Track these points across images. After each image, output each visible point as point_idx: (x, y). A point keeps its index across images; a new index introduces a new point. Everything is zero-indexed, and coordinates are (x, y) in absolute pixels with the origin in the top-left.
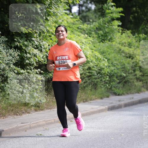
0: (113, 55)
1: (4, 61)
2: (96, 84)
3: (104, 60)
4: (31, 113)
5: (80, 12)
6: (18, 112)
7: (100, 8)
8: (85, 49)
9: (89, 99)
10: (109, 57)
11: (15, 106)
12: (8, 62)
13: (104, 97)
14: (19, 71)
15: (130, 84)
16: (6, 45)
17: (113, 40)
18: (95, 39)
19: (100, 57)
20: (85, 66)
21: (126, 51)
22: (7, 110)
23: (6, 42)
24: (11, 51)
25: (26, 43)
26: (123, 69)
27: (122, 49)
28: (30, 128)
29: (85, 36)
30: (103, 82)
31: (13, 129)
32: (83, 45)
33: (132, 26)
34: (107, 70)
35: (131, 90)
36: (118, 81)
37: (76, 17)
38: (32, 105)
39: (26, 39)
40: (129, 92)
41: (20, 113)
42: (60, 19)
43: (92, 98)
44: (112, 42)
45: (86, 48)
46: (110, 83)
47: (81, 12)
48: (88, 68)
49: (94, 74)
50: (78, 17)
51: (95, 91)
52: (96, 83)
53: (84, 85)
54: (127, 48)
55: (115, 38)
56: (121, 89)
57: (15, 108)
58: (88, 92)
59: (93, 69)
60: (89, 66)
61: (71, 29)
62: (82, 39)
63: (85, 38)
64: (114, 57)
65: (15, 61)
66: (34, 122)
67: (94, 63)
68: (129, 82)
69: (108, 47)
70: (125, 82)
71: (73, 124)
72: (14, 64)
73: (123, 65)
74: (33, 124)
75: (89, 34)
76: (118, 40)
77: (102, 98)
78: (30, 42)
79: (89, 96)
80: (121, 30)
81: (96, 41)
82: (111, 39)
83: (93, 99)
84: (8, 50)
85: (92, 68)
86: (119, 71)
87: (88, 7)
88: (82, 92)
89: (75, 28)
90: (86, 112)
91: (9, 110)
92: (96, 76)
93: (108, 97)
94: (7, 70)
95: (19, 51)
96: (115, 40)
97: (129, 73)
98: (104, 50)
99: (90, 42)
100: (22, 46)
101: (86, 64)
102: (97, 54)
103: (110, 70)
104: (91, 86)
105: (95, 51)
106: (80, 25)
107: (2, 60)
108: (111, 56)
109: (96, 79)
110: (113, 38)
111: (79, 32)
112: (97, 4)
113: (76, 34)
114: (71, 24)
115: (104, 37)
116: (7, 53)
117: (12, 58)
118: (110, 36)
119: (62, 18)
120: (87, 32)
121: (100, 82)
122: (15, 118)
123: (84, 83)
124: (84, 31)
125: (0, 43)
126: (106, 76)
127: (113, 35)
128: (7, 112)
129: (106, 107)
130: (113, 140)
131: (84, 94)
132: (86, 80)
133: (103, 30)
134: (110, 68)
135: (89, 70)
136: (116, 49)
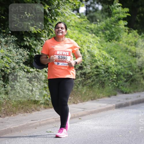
0: (120, 54)
1: (14, 60)
2: (103, 83)
3: (111, 59)
4: (41, 111)
5: (87, 13)
6: (28, 110)
7: (106, 8)
8: (92, 48)
9: (97, 97)
10: (116, 56)
11: (25, 104)
12: (18, 61)
13: (112, 95)
14: (29, 69)
15: (136, 82)
16: (16, 44)
17: (119, 40)
18: (102, 38)
19: (108, 56)
20: (93, 65)
21: (133, 50)
22: (17, 108)
23: (16, 42)
24: (21, 50)
25: (35, 42)
26: (130, 68)
27: (129, 49)
28: (40, 125)
29: (92, 35)
30: (110, 80)
31: (24, 126)
32: (91, 44)
33: (138, 25)
34: (114, 69)
35: (138, 89)
36: (125, 79)
37: (83, 17)
38: (41, 103)
39: (35, 38)
40: (136, 90)
41: (30, 110)
42: (68, 19)
44: (119, 41)
45: (94, 47)
46: (117, 82)
47: (88, 12)
48: (95, 67)
49: (102, 73)
50: (86, 17)
51: (102, 89)
52: (103, 81)
53: (92, 84)
54: (133, 47)
56: (128, 87)
57: (26, 105)
59: (101, 67)
60: (97, 65)
61: (79, 29)
62: (90, 38)
63: (92, 38)
64: (121, 56)
65: (24, 60)
66: (44, 120)
67: (102, 62)
68: (136, 81)
69: (114, 46)
70: (132, 81)
71: (82, 122)
72: (24, 63)
73: (130, 64)
74: (42, 121)
75: (97, 33)
76: (125, 40)
77: (109, 96)
78: (39, 41)
79: (97, 93)
80: (128, 29)
81: (103, 40)
82: (118, 38)
83: (100, 97)
84: (18, 50)
85: (99, 66)
86: (126, 70)
87: (95, 8)
89: (83, 28)
90: (94, 110)
91: (19, 108)
93: (115, 95)
94: (17, 69)
95: (28, 50)
96: (121, 39)
97: (136, 72)
98: (111, 49)
99: (98, 42)
100: (32, 45)
101: (94, 63)
102: (105, 53)
103: (117, 69)
104: (98, 84)
105: (103, 50)
106: (88, 25)
107: (12, 59)
108: (118, 55)
109: (104, 77)
110: (120, 38)
111: (87, 32)
112: (104, 5)
113: (84, 34)
114: (78, 24)
115: (111, 37)
116: (17, 52)
117: (22, 57)
118: (117, 35)
119: (70, 18)
120: (94, 31)
121: (108, 81)
122: (25, 115)
123: (92, 81)
124: (92, 30)
125: (10, 43)
126: (113, 74)
127: (119, 34)
128: (17, 110)
129: (113, 105)
130: (121, 137)
131: (91, 92)
132: (93, 78)
133: (110, 30)
134: (117, 67)
135: (97, 69)
136: (122, 48)
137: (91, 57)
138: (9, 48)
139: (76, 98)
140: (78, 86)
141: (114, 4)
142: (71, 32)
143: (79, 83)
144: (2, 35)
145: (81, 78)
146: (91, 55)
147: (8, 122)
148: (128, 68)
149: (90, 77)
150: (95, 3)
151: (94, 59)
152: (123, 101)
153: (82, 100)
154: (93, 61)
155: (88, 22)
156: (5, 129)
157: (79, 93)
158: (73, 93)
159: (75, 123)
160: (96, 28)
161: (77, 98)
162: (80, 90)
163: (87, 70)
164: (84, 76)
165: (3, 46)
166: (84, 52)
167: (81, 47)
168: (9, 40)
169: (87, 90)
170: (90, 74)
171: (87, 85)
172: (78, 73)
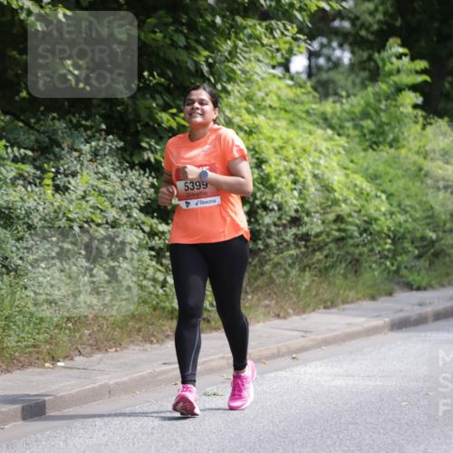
0: (401, 183)
1: (116, 202)
2: (358, 261)
3: (377, 196)
5: (310, 72)
6: (154, 336)
7: (362, 59)
8: (326, 167)
9: (340, 300)
10: (392, 189)
11: (146, 318)
12: (126, 203)
13: (380, 295)
14: (154, 226)
15: (447, 259)
17: (399, 145)
18: (353, 141)
19: (368, 189)
20: (328, 213)
22: (124, 331)
23: (120, 152)
24: (134, 175)
26: (428, 221)
27: (426, 168)
29: (325, 133)
30: (376, 254)
31: (143, 378)
32: (322, 156)
34: (385, 224)
35: (451, 277)
36: (416, 252)
37: (301, 83)
40: (445, 281)
41: (160, 336)
42: (260, 90)
43: (348, 296)
44: (397, 148)
45: (330, 164)
46: (394, 258)
47: (314, 71)
48: (334, 218)
49: (352, 234)
50: (309, 84)
51: (354, 278)
52: (357, 256)
53: (327, 264)
55: (405, 139)
56: (423, 272)
57: (147, 323)
58: (338, 281)
59: (350, 220)
60: (339, 213)
61: (289, 116)
62: (319, 141)
63: (325, 140)
64: (405, 188)
65: (142, 201)
67: (352, 204)
68: (446, 254)
69: (386, 162)
70: (436, 255)
72: (142, 210)
73: (428, 210)
75: (339, 130)
76: (414, 145)
77: (373, 298)
80: (423, 116)
81: (357, 146)
82: (396, 140)
83: (349, 300)
84: (124, 173)
85: (345, 216)
86: (419, 225)
88: (320, 283)
89: (299, 113)
91: (131, 331)
92: (357, 238)
93: (390, 294)
94: (123, 225)
95: (153, 174)
96: (405, 143)
97: (444, 232)
98: (377, 171)
99: (341, 149)
100: (162, 160)
101: (330, 206)
102: (360, 180)
103: (393, 224)
104: (344, 265)
105: (355, 172)
106: (314, 106)
107: (111, 198)
108: (395, 185)
109: (358, 245)
111: (311, 123)
112: (356, 49)
113: (303, 128)
114: (288, 103)
115: (378, 137)
116: (122, 180)
117: (137, 193)
118: (393, 133)
119: (266, 86)
120: (334, 122)
121: (368, 256)
122: (146, 350)
123: (326, 257)
124: (326, 119)
125: (105, 155)
126: (385, 238)
127: (400, 130)
128: (125, 335)
129: (385, 322)
131: (325, 286)
132: (330, 249)
133: (375, 118)
134: (394, 217)
135: (339, 224)
136: (409, 166)
137: (323, 191)
138: (101, 170)
139: (284, 302)
140: (289, 269)
141: (387, 47)
142: (268, 124)
143: (290, 261)
144: (82, 136)
145: (295, 249)
146: (322, 186)
147: (101, 367)
148: (425, 221)
149: (322, 244)
150: (335, 44)
152: (412, 311)
153: (299, 308)
154: (330, 203)
156: (94, 388)
157: (291, 289)
158: (276, 290)
160: (338, 113)
161: (287, 301)
162: (294, 281)
163: (313, 226)
164: (303, 243)
165: (86, 163)
166: (303, 177)
167: (296, 163)
168: (102, 147)
169: (313, 281)
170: (321, 238)
171: (313, 267)
172: (289, 235)
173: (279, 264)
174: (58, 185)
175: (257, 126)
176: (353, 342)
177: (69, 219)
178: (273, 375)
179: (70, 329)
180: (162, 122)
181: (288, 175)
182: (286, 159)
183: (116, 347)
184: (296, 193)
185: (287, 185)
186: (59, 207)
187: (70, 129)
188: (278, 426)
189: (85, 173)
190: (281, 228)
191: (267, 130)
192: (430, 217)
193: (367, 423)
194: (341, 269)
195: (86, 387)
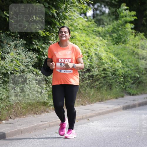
0: (127, 57)
1: (24, 63)
2: (111, 85)
3: (118, 62)
4: (50, 112)
5: (94, 16)
6: (37, 112)
7: (113, 11)
8: (100, 51)
9: (104, 99)
10: (123, 59)
11: (34, 105)
12: (27, 64)
13: (119, 97)
14: (37, 72)
15: (143, 84)
16: (24, 47)
17: (126, 43)
18: (109, 41)
19: (115, 59)
20: (100, 67)
22: (27, 110)
23: (25, 45)
24: (30, 53)
25: (43, 45)
26: (137, 70)
27: (136, 51)
28: (50, 126)
29: (99, 38)
30: (118, 82)
31: (33, 127)
32: (98, 47)
33: (145, 28)
34: (121, 71)
35: (145, 91)
36: (132, 82)
37: (90, 20)
38: (51, 105)
39: (43, 42)
40: (143, 92)
41: (40, 112)
42: (76, 22)
43: (107, 97)
44: (125, 44)
45: (101, 50)
46: (124, 84)
47: (95, 16)
48: (103, 69)
49: (109, 75)
50: (93, 20)
51: (110, 91)
52: (111, 83)
53: (100, 86)
55: (128, 41)
56: (135, 89)
57: (35, 107)
58: (104, 92)
59: (108, 70)
60: (104, 67)
61: (87, 32)
62: (97, 41)
63: (99, 41)
64: (128, 59)
65: (33, 63)
66: (53, 121)
67: (109, 64)
68: (143, 83)
69: (121, 49)
70: (139, 83)
72: (33, 66)
73: (137, 67)
74: (52, 122)
75: (104, 36)
76: (131, 43)
77: (117, 98)
78: (48, 44)
79: (104, 95)
80: (135, 32)
81: (111, 43)
82: (125, 41)
83: (108, 99)
84: (26, 53)
86: (133, 72)
87: (102, 11)
88: (97, 93)
89: (90, 31)
90: (102, 111)
91: (29, 110)
92: (111, 76)
93: (123, 97)
94: (26, 72)
95: (37, 53)
96: (128, 42)
97: (142, 74)
98: (118, 52)
99: (105, 44)
100: (40, 48)
101: (101, 65)
102: (112, 56)
103: (124, 71)
104: (106, 86)
105: (110, 53)
106: (95, 28)
107: (22, 62)
108: (125, 57)
109: (111, 79)
110: (127, 41)
111: (94, 35)
112: (111, 8)
113: (91, 37)
114: (86, 27)
115: (118, 40)
116: (26, 55)
117: (31, 60)
118: (124, 38)
119: (78, 21)
120: (102, 34)
121: (115, 83)
122: (35, 117)
123: (100, 83)
124: (99, 33)
125: (19, 46)
126: (121, 77)
127: (126, 37)
128: (27, 111)
129: (121, 107)
130: (129, 138)
131: (99, 94)
132: (101, 81)
133: (117, 33)
134: (124, 69)
135: (104, 71)
136: (129, 50)
137: (98, 60)
138: (18, 51)
140: (86, 88)
141: (121, 7)
142: (79, 35)
143: (87, 85)
144: (11, 39)
145: (88, 80)
146: (98, 58)
147: (18, 123)
148: (135, 71)
149: (98, 79)
150: (103, 6)
151: (102, 61)
152: (131, 103)
153: (90, 102)
154: (101, 64)
155: (95, 25)
156: (16, 131)
157: (87, 95)
158: (81, 95)
159: (83, 124)
160: (103, 31)
161: (85, 99)
162: (88, 92)
163: (95, 72)
164: (91, 78)
165: (12, 49)
166: (91, 54)
167: (89, 49)
168: (18, 43)
169: (95, 92)
170: (98, 77)
171: (95, 87)
172: (86, 75)
173: (83, 86)
174: (2, 57)
175: (75, 36)
176: (109, 114)
177: (6, 69)
178: (80, 126)
179: (7, 109)
180: (40, 34)
181: (86, 54)
182: (85, 48)
183: (23, 116)
184: (89, 60)
185: (85, 57)
186: (3, 65)
187: (6, 37)
188: (82, 144)
189: (12, 53)
190: (83, 73)
191: (78, 37)
192: (137, 69)
193: (114, 143)
194: (105, 87)
195: (13, 130)
